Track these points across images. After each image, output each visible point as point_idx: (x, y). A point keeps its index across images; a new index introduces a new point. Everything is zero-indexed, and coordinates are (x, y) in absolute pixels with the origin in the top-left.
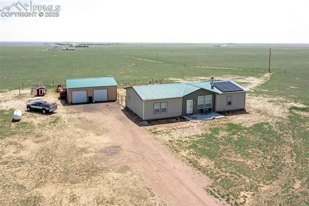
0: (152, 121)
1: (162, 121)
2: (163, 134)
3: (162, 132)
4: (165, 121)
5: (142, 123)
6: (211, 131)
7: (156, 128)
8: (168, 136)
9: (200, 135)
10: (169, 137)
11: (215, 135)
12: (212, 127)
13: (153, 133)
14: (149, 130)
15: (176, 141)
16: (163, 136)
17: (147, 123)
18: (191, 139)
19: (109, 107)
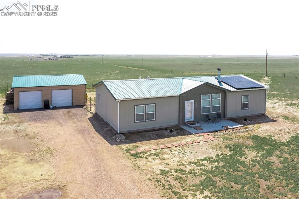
0: (132, 134)
1: (148, 133)
2: (150, 158)
3: (148, 153)
4: (152, 134)
5: (115, 138)
6: (230, 151)
7: (138, 147)
8: (158, 161)
9: (214, 158)
10: (160, 164)
11: (239, 158)
12: (230, 142)
13: (132, 155)
14: (126, 150)
15: (173, 171)
16: (149, 161)
17: (123, 138)
18: (201, 167)
19: (71, 113)
